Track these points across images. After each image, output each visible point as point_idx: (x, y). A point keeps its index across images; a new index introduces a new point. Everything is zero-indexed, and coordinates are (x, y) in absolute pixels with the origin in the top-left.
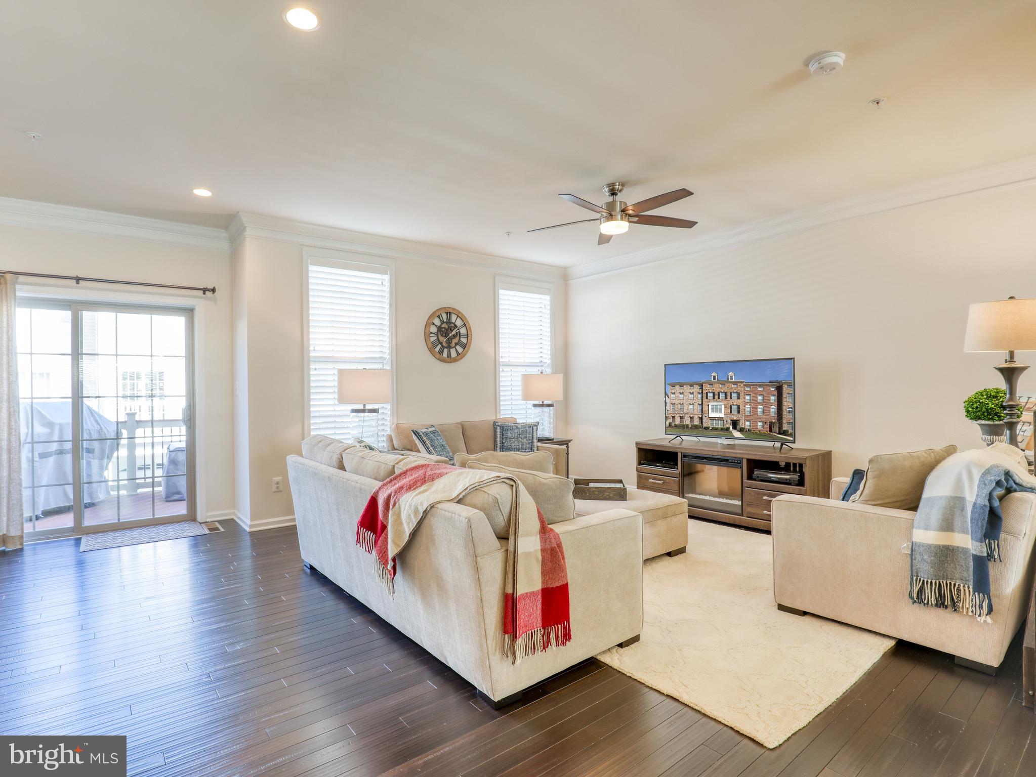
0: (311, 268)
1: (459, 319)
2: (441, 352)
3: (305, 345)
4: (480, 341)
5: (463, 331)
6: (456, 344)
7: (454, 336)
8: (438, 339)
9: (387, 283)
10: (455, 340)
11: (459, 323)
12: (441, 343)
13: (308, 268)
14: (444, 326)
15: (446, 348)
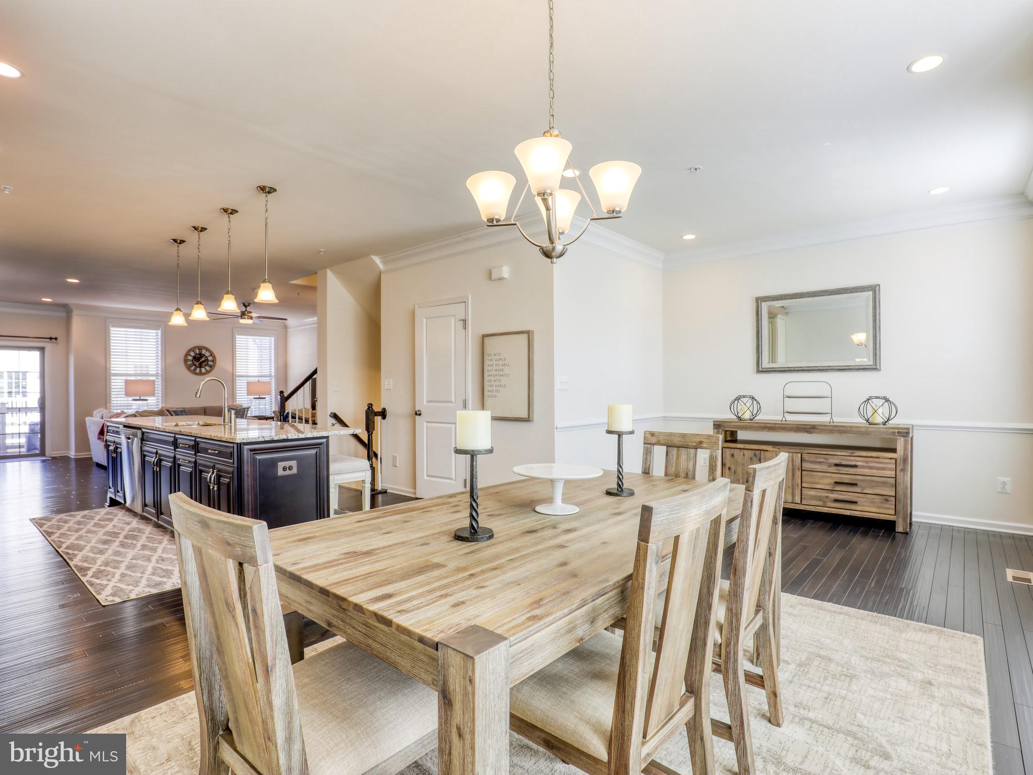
0: (112, 329)
1: (207, 352)
2: (195, 370)
3: (108, 366)
4: (222, 363)
5: (210, 358)
6: (205, 365)
7: (204, 361)
8: (193, 363)
9: (160, 335)
10: (204, 364)
11: (207, 354)
12: (195, 365)
13: (109, 330)
14: (196, 356)
15: (199, 367)
